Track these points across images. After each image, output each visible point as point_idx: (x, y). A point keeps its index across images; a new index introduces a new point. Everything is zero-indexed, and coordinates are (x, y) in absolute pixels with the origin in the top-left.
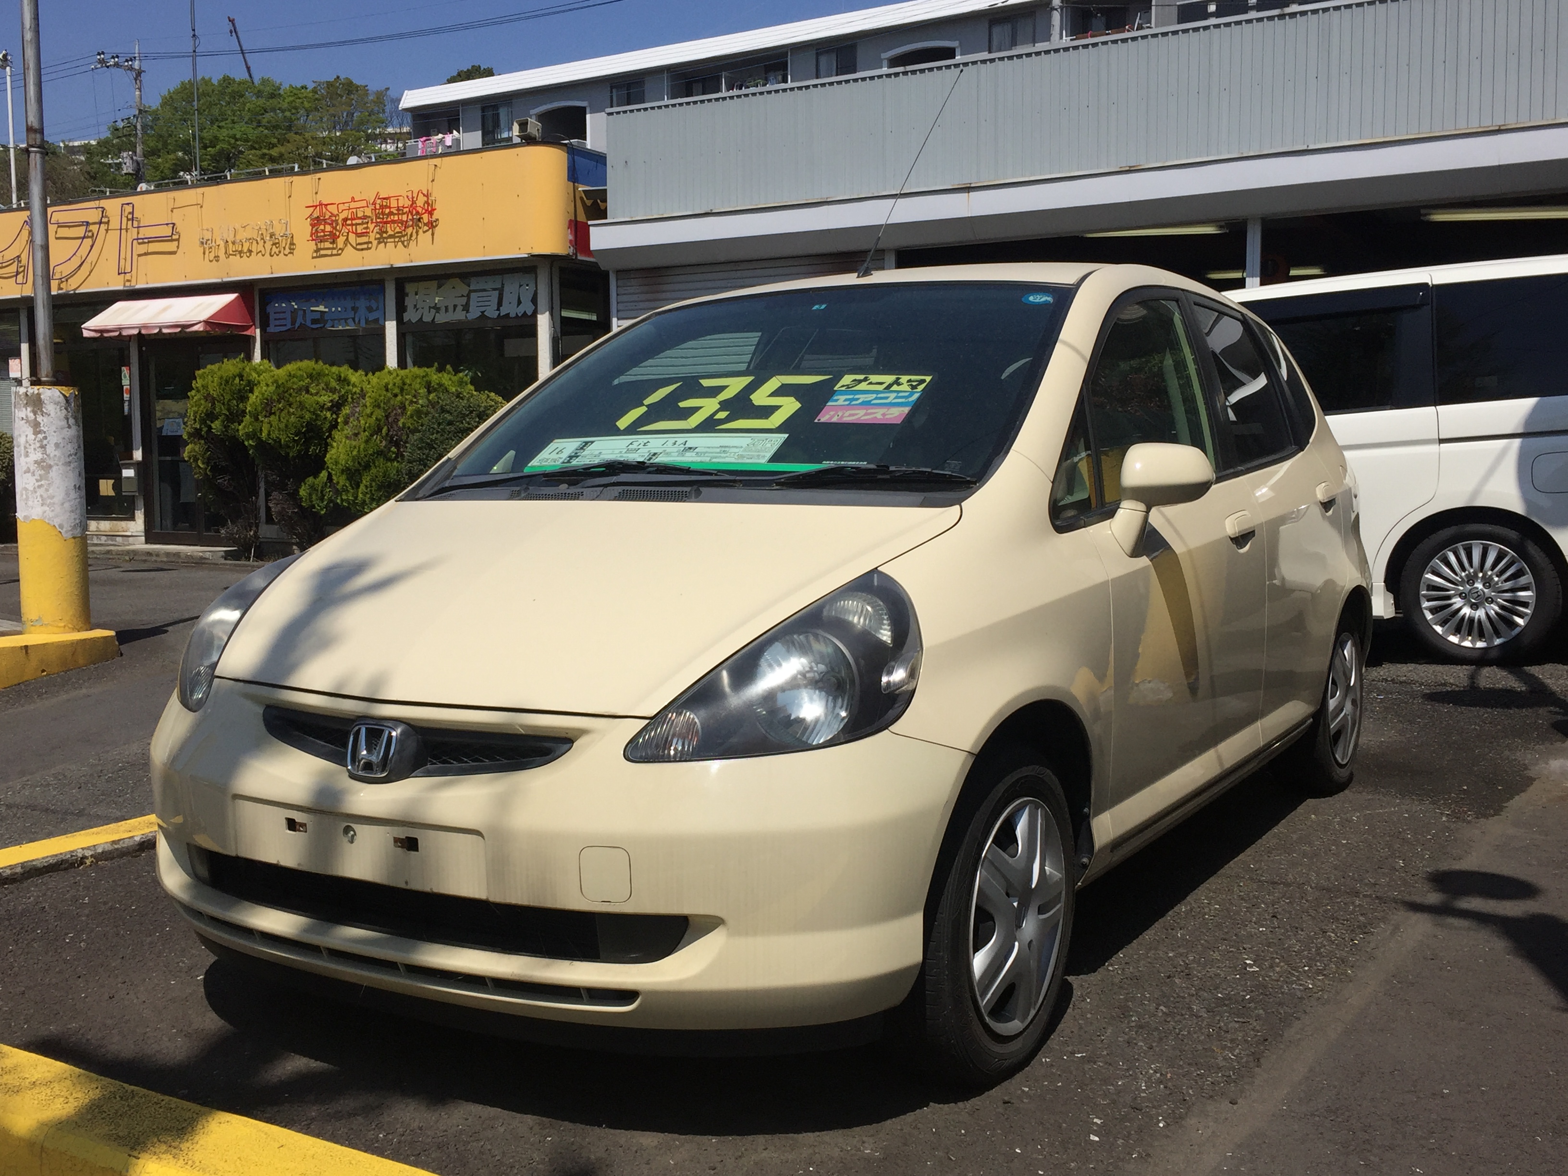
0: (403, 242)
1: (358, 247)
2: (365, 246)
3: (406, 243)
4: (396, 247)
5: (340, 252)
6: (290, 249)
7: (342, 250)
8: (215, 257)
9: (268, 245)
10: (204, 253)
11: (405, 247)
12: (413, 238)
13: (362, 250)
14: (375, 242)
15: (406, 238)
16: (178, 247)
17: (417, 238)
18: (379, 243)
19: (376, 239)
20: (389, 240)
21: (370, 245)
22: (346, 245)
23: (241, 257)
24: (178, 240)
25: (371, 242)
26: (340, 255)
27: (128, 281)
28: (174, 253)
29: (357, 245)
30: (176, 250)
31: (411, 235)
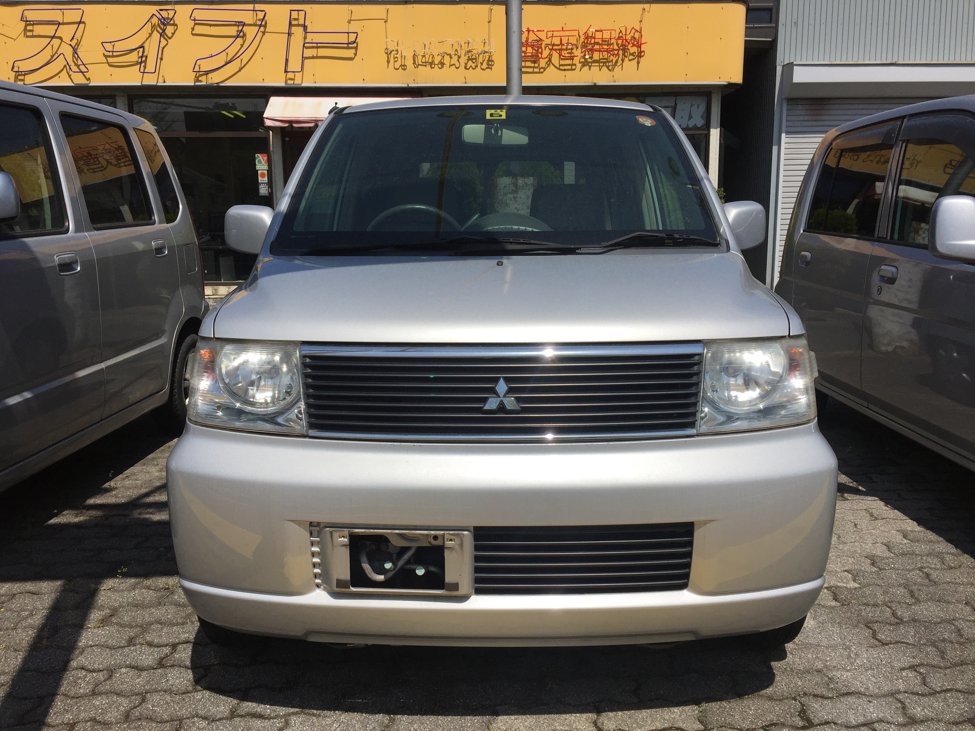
0: (608, 67)
1: (561, 67)
2: (569, 67)
3: (610, 68)
4: (600, 70)
5: (542, 70)
6: (488, 64)
7: (545, 69)
8: (401, 66)
9: (463, 59)
10: (388, 62)
11: (610, 71)
12: (618, 64)
13: (565, 70)
14: (579, 66)
15: (610, 64)
16: (355, 54)
17: (622, 64)
18: (583, 66)
19: (580, 63)
20: (593, 64)
21: (574, 67)
22: (548, 65)
23: (432, 68)
24: (356, 48)
25: (575, 65)
26: (542, 73)
27: (291, 79)
28: (351, 59)
29: (560, 65)
30: (353, 56)
31: (617, 62)
